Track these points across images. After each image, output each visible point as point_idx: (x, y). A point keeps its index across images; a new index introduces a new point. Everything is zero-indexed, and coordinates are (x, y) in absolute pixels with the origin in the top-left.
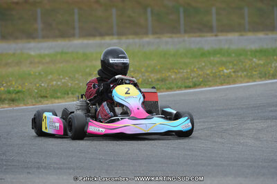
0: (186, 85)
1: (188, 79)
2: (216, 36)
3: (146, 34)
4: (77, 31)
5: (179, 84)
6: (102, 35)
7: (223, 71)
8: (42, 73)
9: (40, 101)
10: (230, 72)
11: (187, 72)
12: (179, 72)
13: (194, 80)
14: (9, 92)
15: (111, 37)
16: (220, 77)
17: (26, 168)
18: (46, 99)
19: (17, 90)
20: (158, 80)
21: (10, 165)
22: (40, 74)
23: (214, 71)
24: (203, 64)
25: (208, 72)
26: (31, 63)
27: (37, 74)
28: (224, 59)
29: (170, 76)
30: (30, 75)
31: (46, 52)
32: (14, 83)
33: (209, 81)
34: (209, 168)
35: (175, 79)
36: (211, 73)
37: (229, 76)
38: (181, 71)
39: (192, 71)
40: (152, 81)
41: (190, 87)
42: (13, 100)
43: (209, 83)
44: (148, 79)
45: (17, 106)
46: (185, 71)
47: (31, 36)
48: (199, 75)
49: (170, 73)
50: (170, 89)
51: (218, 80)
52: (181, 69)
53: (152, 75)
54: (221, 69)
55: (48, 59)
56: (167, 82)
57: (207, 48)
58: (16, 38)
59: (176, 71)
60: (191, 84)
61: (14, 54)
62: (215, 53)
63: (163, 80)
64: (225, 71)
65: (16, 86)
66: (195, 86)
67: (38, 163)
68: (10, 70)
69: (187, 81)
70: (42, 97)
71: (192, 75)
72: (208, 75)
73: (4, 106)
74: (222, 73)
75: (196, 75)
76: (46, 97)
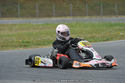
0: (103, 39)
1: (104, 37)
2: (117, 17)
3: (85, 15)
4: (54, 14)
5: (100, 39)
6: (65, 16)
7: (120, 33)
8: (38, 33)
9: (38, 47)
10: (123, 34)
11: (104, 34)
12: (100, 34)
13: (107, 38)
14: (24, 42)
15: (70, 17)
16: (118, 37)
17: (31, 78)
18: (40, 46)
19: (27, 41)
20: (91, 37)
21: (24, 77)
22: (37, 34)
23: (116, 34)
24: (111, 30)
25: (113, 34)
26: (33, 28)
27: (36, 34)
28: (120, 28)
29: (96, 35)
30: (33, 34)
31: (40, 24)
32: (26, 38)
33: (114, 38)
34: (113, 79)
35: (98, 37)
36: (115, 34)
37: (123, 36)
38: (101, 33)
39: (106, 33)
40: (88, 38)
41: (105, 41)
42: (25, 46)
43: (114, 39)
44: (86, 37)
45: (27, 49)
46: (103, 33)
47: (33, 16)
48: (109, 35)
49: (96, 34)
50: (96, 41)
51: (118, 38)
52: (101, 32)
53: (88, 35)
54: (119, 32)
55: (41, 27)
56: (95, 38)
57: (113, 22)
58: (27, 17)
59: (99, 33)
60: (105, 40)
61: (26, 24)
62: (116, 25)
63: (93, 37)
64: (121, 33)
65: (26, 39)
66: (107, 40)
67: (36, 75)
68: (24, 32)
69: (104, 38)
70: (38, 45)
71: (106, 35)
72: (113, 35)
73: (21, 48)
74: (119, 34)
75: (108, 35)
76: (40, 45)
